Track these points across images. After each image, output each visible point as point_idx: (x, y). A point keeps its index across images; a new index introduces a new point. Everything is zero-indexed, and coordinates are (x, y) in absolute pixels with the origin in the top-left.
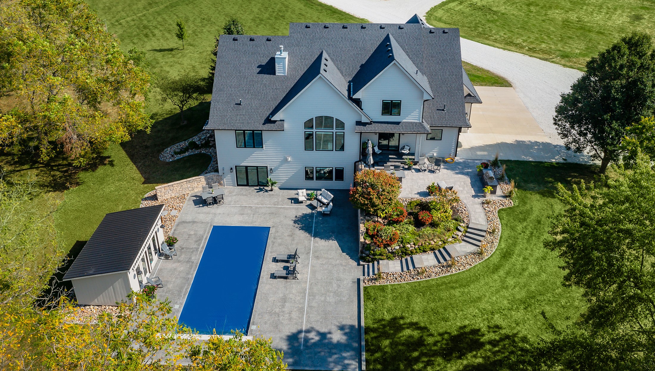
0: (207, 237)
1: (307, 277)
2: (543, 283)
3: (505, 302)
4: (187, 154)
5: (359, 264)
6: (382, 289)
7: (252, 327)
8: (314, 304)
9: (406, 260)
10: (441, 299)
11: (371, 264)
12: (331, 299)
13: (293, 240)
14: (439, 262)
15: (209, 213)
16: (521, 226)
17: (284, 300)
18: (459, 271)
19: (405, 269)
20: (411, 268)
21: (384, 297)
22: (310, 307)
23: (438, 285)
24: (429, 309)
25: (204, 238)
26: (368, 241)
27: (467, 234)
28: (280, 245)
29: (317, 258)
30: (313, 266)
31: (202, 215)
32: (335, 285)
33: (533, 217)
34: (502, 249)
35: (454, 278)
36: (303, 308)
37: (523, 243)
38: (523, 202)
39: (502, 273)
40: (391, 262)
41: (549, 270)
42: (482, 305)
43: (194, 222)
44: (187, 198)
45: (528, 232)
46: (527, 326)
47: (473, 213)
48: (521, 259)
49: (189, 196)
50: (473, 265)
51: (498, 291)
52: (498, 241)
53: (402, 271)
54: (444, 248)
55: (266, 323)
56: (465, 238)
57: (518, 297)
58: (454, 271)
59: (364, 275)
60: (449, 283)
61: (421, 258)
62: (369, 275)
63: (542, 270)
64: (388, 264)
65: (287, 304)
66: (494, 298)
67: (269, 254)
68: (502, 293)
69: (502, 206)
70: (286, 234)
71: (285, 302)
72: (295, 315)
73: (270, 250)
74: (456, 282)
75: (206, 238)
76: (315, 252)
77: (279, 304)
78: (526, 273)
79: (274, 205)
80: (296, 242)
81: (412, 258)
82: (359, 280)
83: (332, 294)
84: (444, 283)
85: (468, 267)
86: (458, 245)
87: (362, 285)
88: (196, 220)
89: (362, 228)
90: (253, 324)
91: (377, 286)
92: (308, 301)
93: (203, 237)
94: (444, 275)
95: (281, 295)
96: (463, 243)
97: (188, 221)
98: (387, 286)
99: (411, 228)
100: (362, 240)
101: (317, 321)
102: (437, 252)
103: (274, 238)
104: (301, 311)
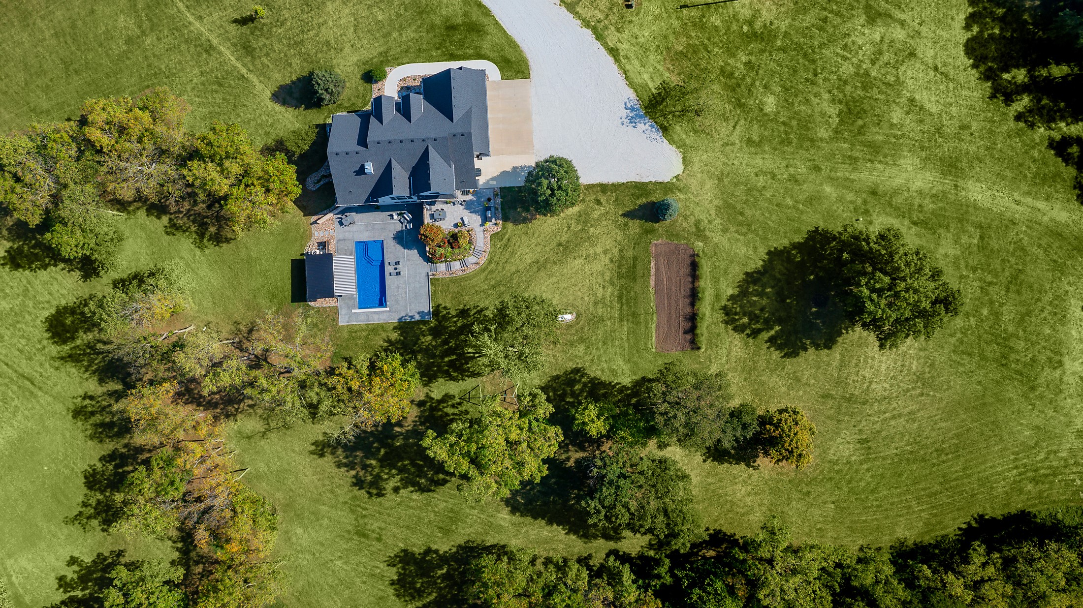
0: (354, 250)
1: (405, 273)
2: (503, 276)
3: (486, 286)
5: (428, 264)
6: (438, 280)
10: (461, 286)
11: (432, 264)
12: (417, 286)
14: (461, 267)
15: (350, 232)
16: (500, 244)
17: (398, 287)
18: (469, 272)
20: (449, 269)
21: (439, 284)
22: (409, 290)
23: (460, 279)
24: (456, 291)
26: (431, 255)
27: (474, 252)
28: (390, 253)
29: (409, 260)
30: (407, 266)
31: (347, 233)
32: (418, 277)
34: (489, 259)
37: (499, 254)
39: (486, 272)
40: (441, 264)
41: (507, 269)
42: (476, 289)
45: (502, 247)
47: (478, 238)
48: (496, 264)
49: (335, 218)
50: (475, 269)
51: (484, 281)
52: (487, 255)
53: (446, 270)
54: (464, 259)
55: (392, 301)
57: (491, 283)
59: (430, 271)
60: (465, 278)
61: (454, 264)
63: (504, 269)
65: (400, 290)
66: (482, 285)
67: (387, 260)
69: (493, 231)
70: (392, 246)
73: (386, 257)
74: (468, 277)
77: (396, 290)
78: (497, 272)
79: (382, 221)
80: (397, 250)
81: (450, 264)
82: (428, 273)
83: (417, 282)
86: (470, 258)
87: (430, 277)
88: (345, 238)
89: (427, 249)
90: (388, 302)
91: (436, 278)
92: (408, 287)
94: (463, 274)
95: (396, 285)
96: (472, 256)
97: (341, 239)
98: (440, 278)
99: (450, 249)
100: (428, 255)
101: (413, 298)
102: (460, 260)
103: (387, 249)
104: (405, 292)
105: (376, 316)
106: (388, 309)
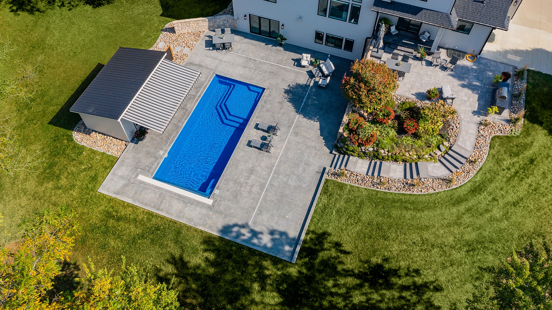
0: (206, 85)
1: (279, 153)
2: (501, 231)
3: (451, 239)
5: (331, 153)
6: (341, 186)
7: (216, 191)
8: (276, 184)
9: (376, 163)
10: (389, 216)
12: (292, 182)
14: (405, 177)
15: (215, 59)
16: (509, 161)
17: (252, 171)
18: (420, 193)
19: (370, 173)
20: (376, 174)
21: (339, 195)
22: (271, 185)
23: (394, 201)
24: (375, 222)
25: (204, 86)
26: (346, 134)
27: (446, 156)
29: (296, 134)
30: (289, 142)
32: (301, 169)
33: (528, 153)
34: (476, 182)
35: (412, 198)
36: (264, 184)
37: (502, 181)
38: (526, 132)
39: (462, 208)
40: (360, 161)
41: (514, 218)
42: (426, 235)
43: (200, 66)
44: (202, 36)
45: (513, 170)
46: (461, 269)
47: (464, 133)
48: (490, 198)
49: (204, 34)
50: (437, 191)
51: (449, 225)
52: (475, 172)
53: (367, 174)
54: (416, 164)
55: (228, 190)
56: (442, 160)
57: (467, 237)
58: (416, 191)
59: (331, 167)
60: (405, 202)
61: (390, 166)
62: (335, 168)
63: (506, 216)
64: (357, 162)
65: (252, 177)
66: (442, 231)
67: (255, 119)
68: (452, 229)
69: (499, 132)
70: (277, 100)
71: (251, 173)
72: (255, 189)
73: (256, 115)
74: (413, 203)
75: (205, 87)
76: (297, 127)
77: (246, 174)
78: (487, 216)
79: (277, 63)
80: (283, 111)
81: (381, 163)
82: (325, 169)
83: (295, 177)
84: (400, 201)
85: (431, 191)
86: (432, 165)
87: (325, 176)
88: (202, 64)
89: (345, 119)
90: (218, 189)
91: (338, 182)
92: (272, 179)
93: (203, 84)
94: (404, 192)
95: (250, 166)
96: (439, 164)
97: (195, 63)
98: (346, 185)
99: (393, 133)
100: (341, 130)
101: (272, 201)
102: (408, 164)
103: (265, 102)
104: (262, 186)
105: (177, 206)
106: (209, 202)
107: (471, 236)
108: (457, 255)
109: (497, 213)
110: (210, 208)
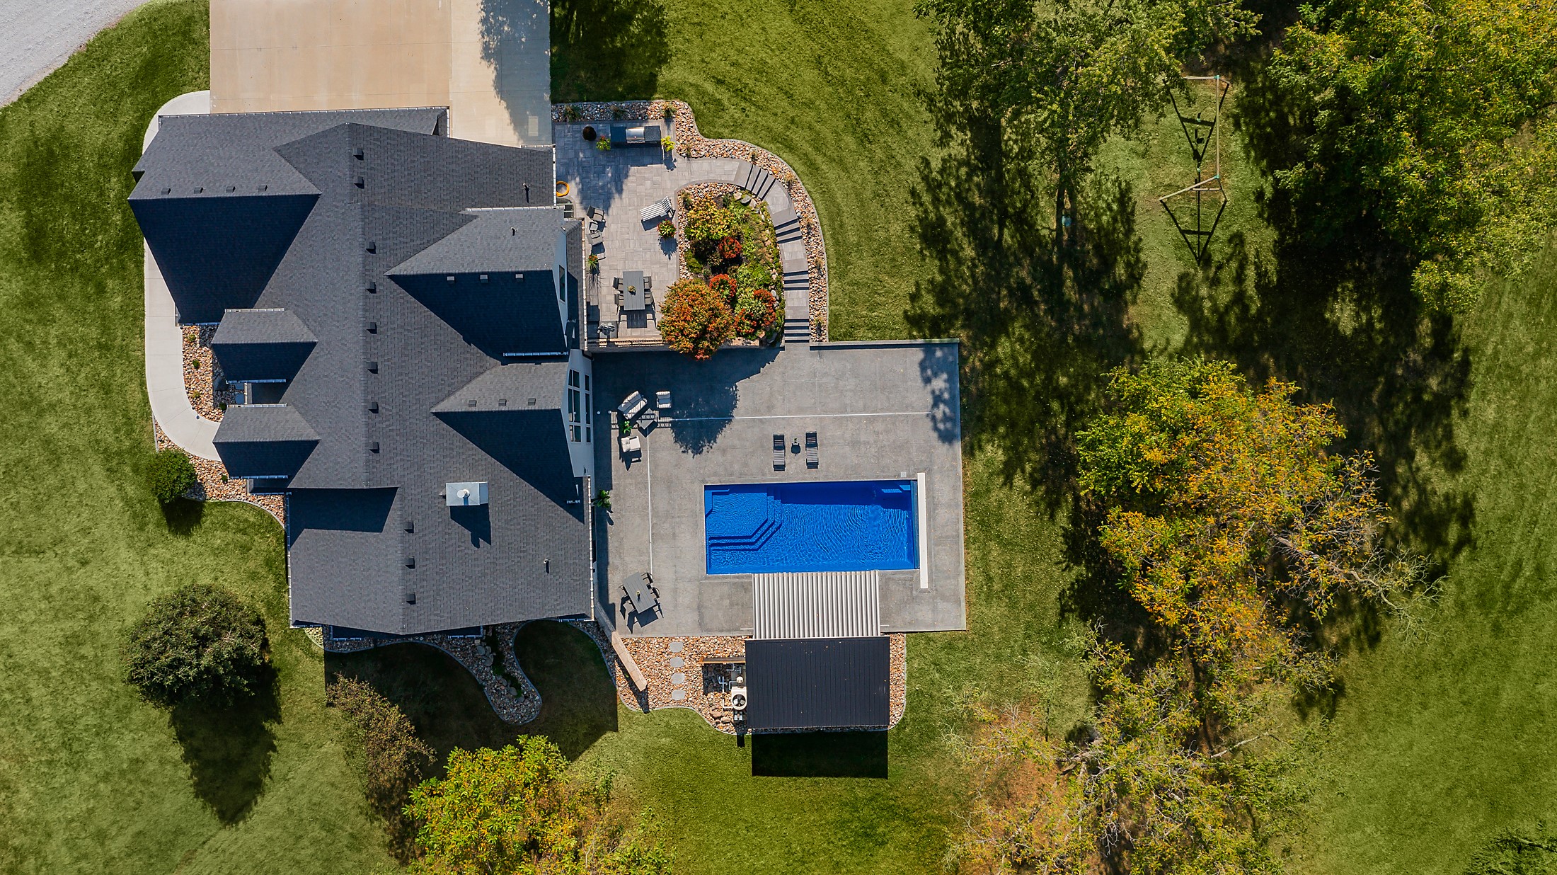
0: (734, 577)
1: (811, 418)
2: (831, 107)
3: (861, 164)
4: (518, 673)
5: (783, 349)
6: (835, 317)
7: (903, 476)
8: (861, 404)
9: (786, 282)
10: (858, 244)
11: (786, 331)
12: (850, 383)
13: (734, 447)
14: (800, 237)
15: (675, 590)
16: (732, 110)
17: (855, 444)
18: (816, 214)
19: (806, 285)
20: (806, 277)
21: (848, 315)
22: (865, 409)
23: (837, 243)
24: (873, 259)
25: (737, 580)
26: (762, 334)
27: (755, 191)
28: (745, 465)
29: (770, 406)
30: (789, 412)
31: (680, 600)
32: (824, 380)
33: (709, 87)
34: (778, 148)
35: (825, 221)
36: (867, 418)
37: (764, 116)
38: (678, 93)
39: (819, 159)
40: (788, 304)
41: (809, 95)
42: (868, 194)
43: (700, 607)
45: (743, 104)
46: (894, 146)
47: (711, 175)
48: (793, 127)
50: (806, 194)
51: (846, 170)
52: (765, 151)
53: (808, 288)
54: (776, 228)
55: (896, 461)
56: (761, 196)
57: (853, 146)
58: (815, 220)
59: (808, 341)
60: (834, 229)
61: (788, 261)
62: (808, 335)
63: (809, 104)
64: (791, 308)
65: (863, 438)
66: (856, 176)
67: (769, 477)
68: (849, 166)
69: (693, 130)
70: (721, 459)
71: (859, 442)
72: (879, 427)
73: (759, 477)
74: (832, 220)
75: (738, 577)
76: (757, 412)
77: (863, 449)
78: (818, 127)
80: (736, 442)
81: (786, 275)
82: (812, 348)
83: (841, 383)
84: (833, 236)
85: (809, 200)
86: (772, 208)
87: (826, 343)
88: (695, 606)
89: (738, 342)
90: (899, 476)
91: (831, 323)
92: (856, 412)
94: (821, 234)
95: (848, 449)
96: (767, 199)
97: (697, 618)
98: (831, 311)
99: (744, 269)
100: (757, 343)
101: (888, 398)
102: (779, 239)
103: (731, 475)
104: (871, 420)
105: (943, 515)
106: (921, 478)
107: (850, 141)
108: (879, 154)
109: (809, 117)
110: (929, 472)
